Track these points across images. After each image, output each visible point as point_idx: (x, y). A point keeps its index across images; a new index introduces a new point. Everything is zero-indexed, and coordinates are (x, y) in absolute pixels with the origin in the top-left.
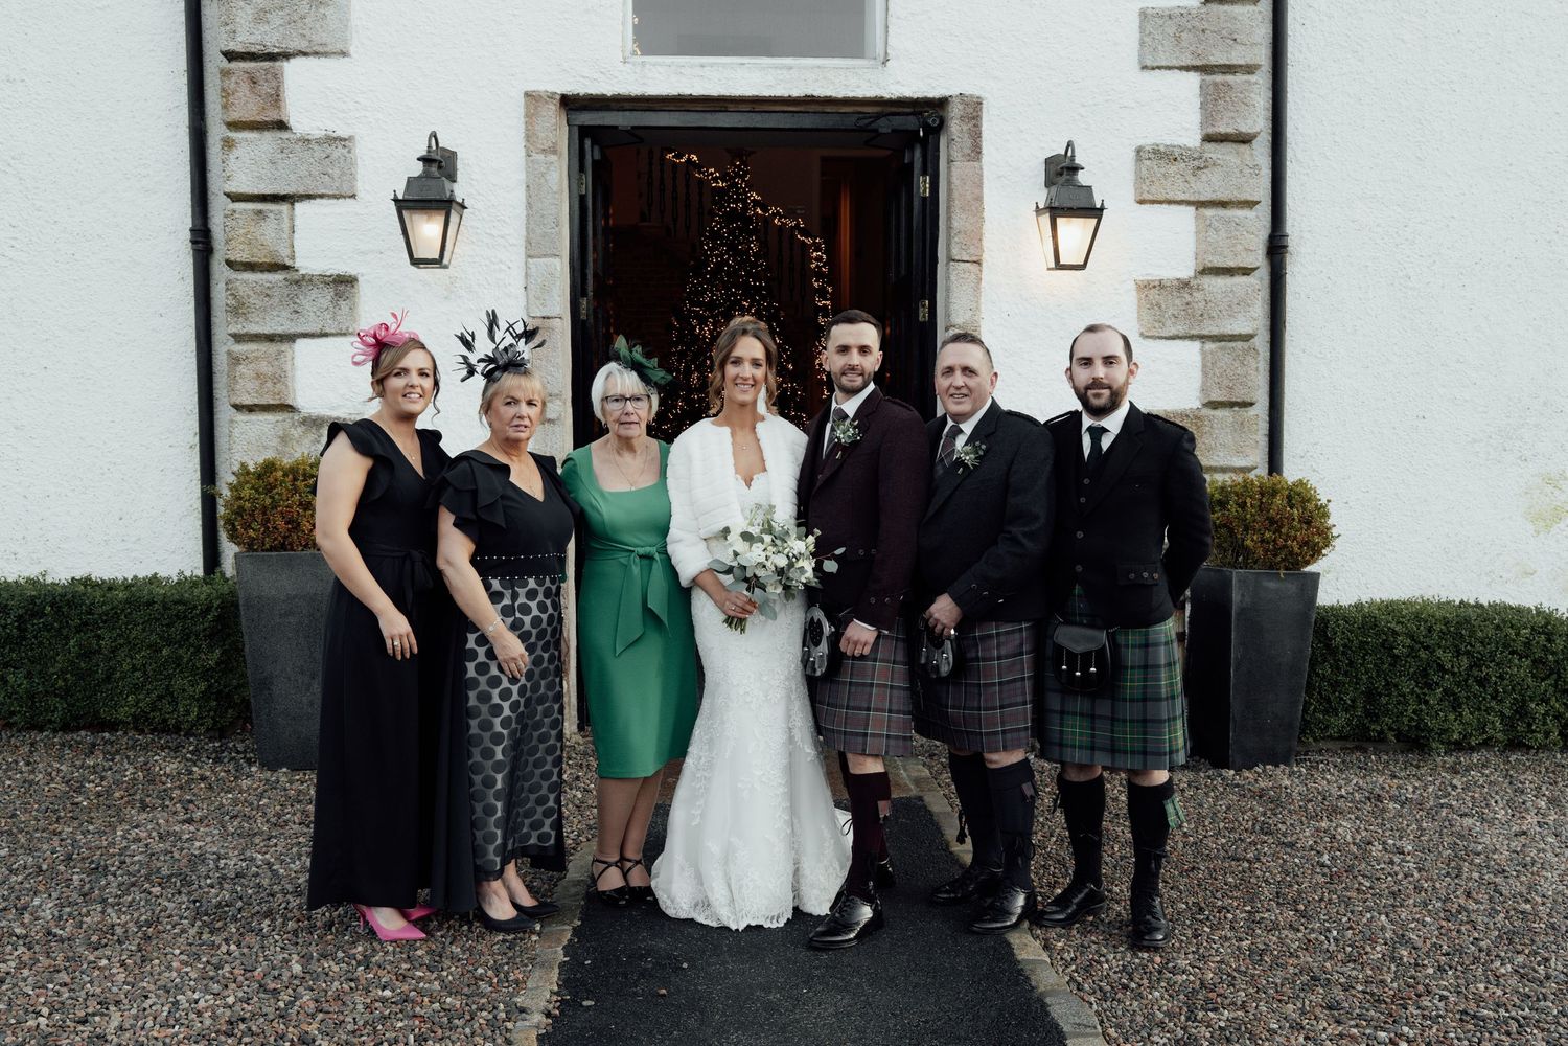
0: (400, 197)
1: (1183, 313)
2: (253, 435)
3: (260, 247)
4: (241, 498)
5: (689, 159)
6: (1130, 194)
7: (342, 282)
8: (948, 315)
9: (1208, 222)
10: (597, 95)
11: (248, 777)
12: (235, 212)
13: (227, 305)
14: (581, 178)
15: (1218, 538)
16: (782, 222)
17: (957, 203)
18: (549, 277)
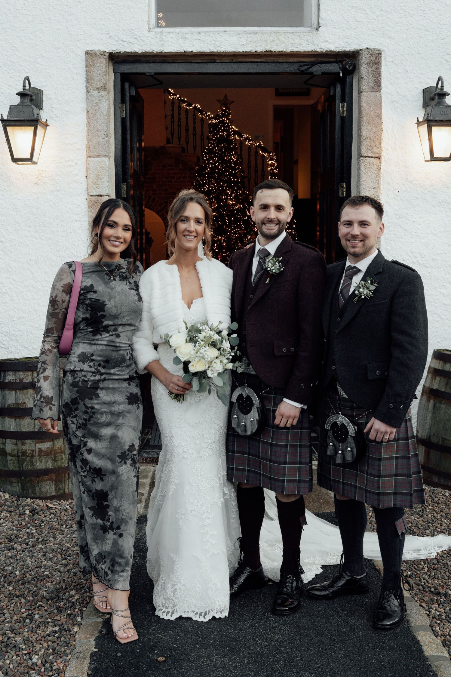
0: (5, 118)
5: (195, 107)
10: (132, 53)
14: (122, 107)
16: (250, 143)
17: (365, 119)
18: (101, 169)
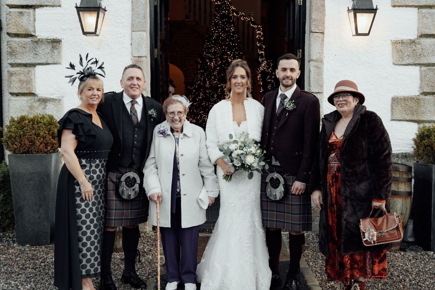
0: (79, 6)
1: (412, 54)
2: (18, 106)
3: (21, 27)
4: (10, 132)
6: (389, 3)
7: (55, 42)
8: (310, 56)
9: (423, 15)
11: (12, 248)
12: (10, 12)
13: (7, 51)
15: (426, 151)
16: (244, 19)
17: (314, 8)
18: (141, 39)
